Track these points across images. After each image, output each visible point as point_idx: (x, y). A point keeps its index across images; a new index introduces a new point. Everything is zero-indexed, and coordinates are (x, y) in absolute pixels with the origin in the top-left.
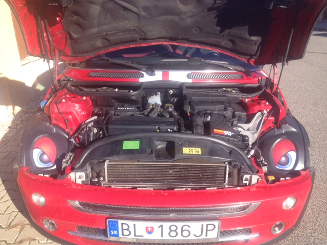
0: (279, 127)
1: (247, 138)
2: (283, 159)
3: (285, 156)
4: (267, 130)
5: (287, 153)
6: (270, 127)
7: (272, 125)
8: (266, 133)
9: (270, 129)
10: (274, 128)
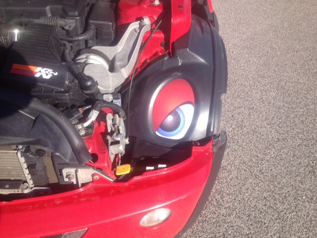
0: (172, 54)
1: (89, 83)
2: (170, 119)
3: (174, 113)
4: (150, 58)
5: (178, 107)
6: (156, 54)
7: (160, 49)
8: (149, 65)
9: (156, 58)
10: (164, 56)
